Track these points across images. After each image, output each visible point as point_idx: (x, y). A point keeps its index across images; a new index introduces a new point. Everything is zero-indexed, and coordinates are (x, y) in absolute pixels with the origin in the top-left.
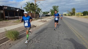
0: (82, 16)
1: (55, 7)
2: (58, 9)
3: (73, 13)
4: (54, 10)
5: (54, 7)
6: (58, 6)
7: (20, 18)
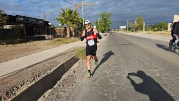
0: (155, 31)
3: (140, 26)
7: (47, 38)
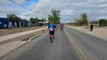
1: (56, 12)
2: (60, 15)
4: (53, 16)
5: (54, 11)
6: (59, 11)
